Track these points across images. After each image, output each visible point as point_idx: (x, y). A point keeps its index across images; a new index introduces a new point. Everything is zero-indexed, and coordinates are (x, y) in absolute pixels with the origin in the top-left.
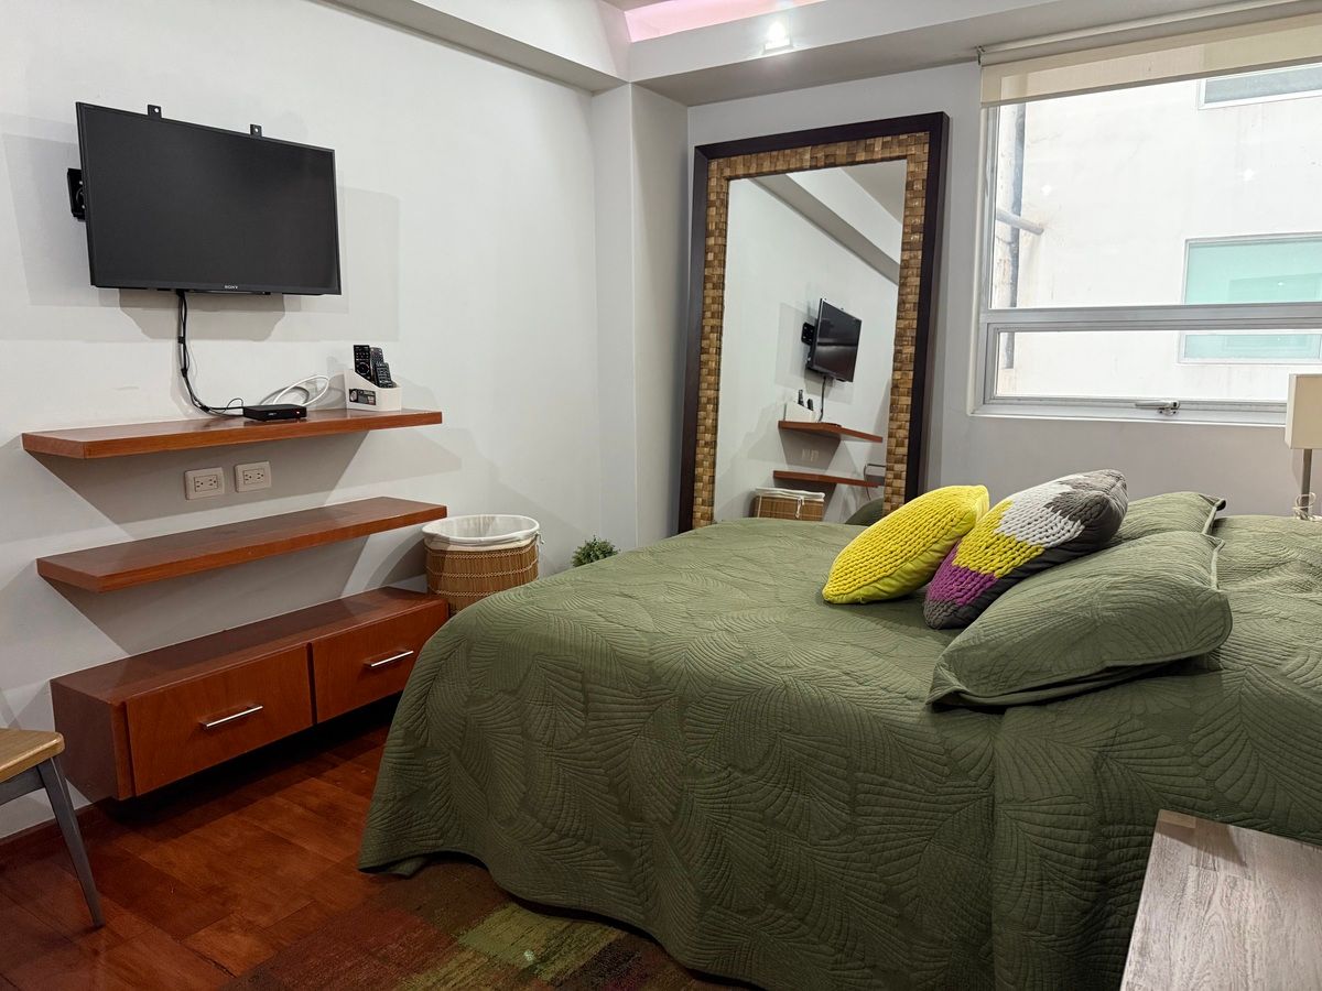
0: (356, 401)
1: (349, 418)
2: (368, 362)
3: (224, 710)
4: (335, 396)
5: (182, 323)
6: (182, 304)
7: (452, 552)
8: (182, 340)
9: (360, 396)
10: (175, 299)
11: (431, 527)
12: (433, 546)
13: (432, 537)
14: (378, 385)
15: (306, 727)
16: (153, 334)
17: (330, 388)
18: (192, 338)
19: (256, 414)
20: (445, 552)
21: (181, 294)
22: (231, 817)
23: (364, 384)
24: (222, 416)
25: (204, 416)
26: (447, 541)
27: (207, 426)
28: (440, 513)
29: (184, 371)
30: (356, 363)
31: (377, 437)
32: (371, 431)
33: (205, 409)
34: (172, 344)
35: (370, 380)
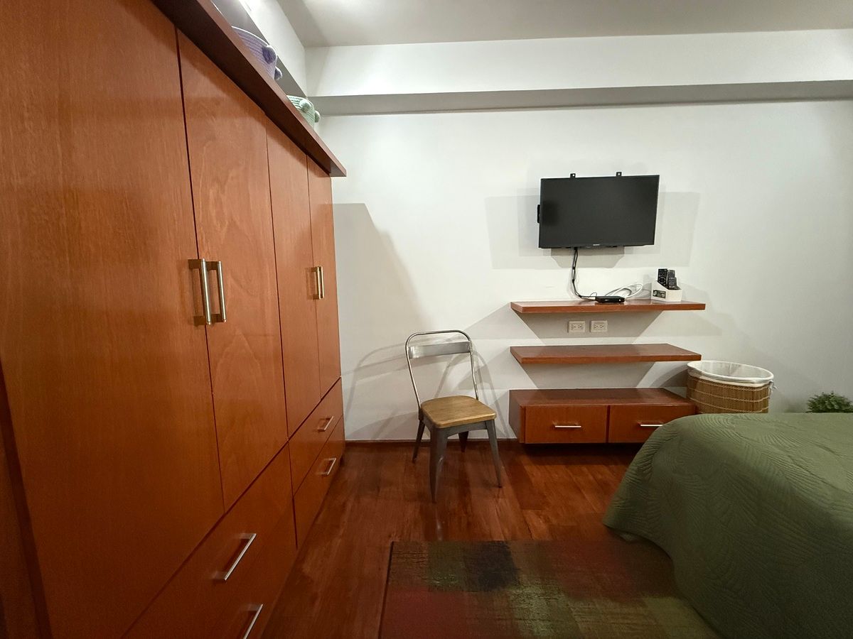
0: (656, 296)
1: (651, 304)
2: (666, 278)
3: (565, 422)
4: (646, 293)
5: (575, 261)
6: (576, 253)
7: (702, 380)
8: (574, 268)
9: (658, 294)
10: (573, 251)
11: (692, 364)
12: (691, 374)
13: (691, 369)
14: (668, 288)
15: (602, 442)
16: (563, 266)
17: (643, 290)
18: (579, 267)
19: (601, 300)
20: (699, 379)
21: (576, 249)
22: (563, 467)
23: (661, 288)
24: (587, 300)
25: (580, 299)
26: (700, 373)
27: (580, 303)
28: (698, 358)
29: (573, 281)
30: (659, 277)
31: (666, 314)
32: (664, 311)
33: (580, 296)
34: (570, 270)
35: (665, 286)
